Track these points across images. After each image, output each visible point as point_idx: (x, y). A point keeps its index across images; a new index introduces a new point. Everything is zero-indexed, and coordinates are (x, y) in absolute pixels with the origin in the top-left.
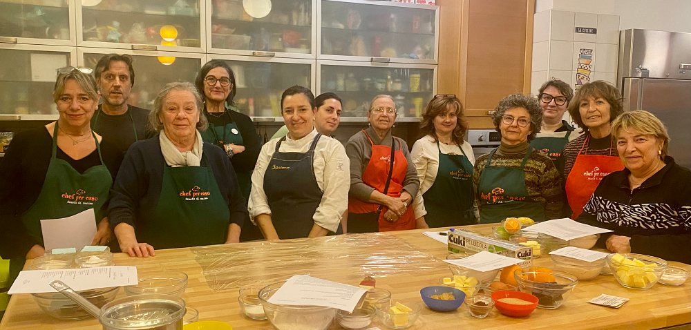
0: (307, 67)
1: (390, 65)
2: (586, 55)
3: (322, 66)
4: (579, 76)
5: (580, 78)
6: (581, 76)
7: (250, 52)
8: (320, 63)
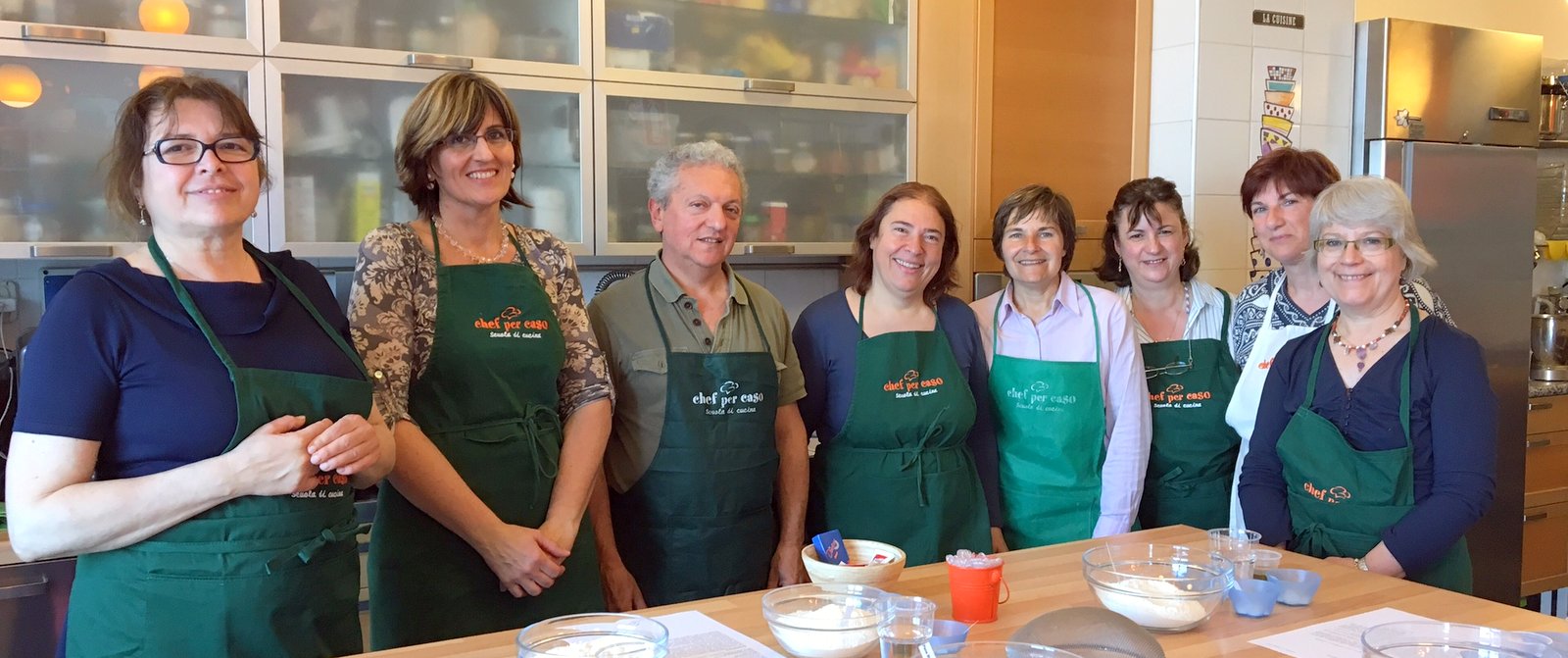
0: (566, 102)
1: (796, 102)
2: (1280, 80)
3: (609, 98)
4: (1266, 135)
5: (1269, 139)
6: (1272, 136)
7: (400, 56)
8: (602, 92)
